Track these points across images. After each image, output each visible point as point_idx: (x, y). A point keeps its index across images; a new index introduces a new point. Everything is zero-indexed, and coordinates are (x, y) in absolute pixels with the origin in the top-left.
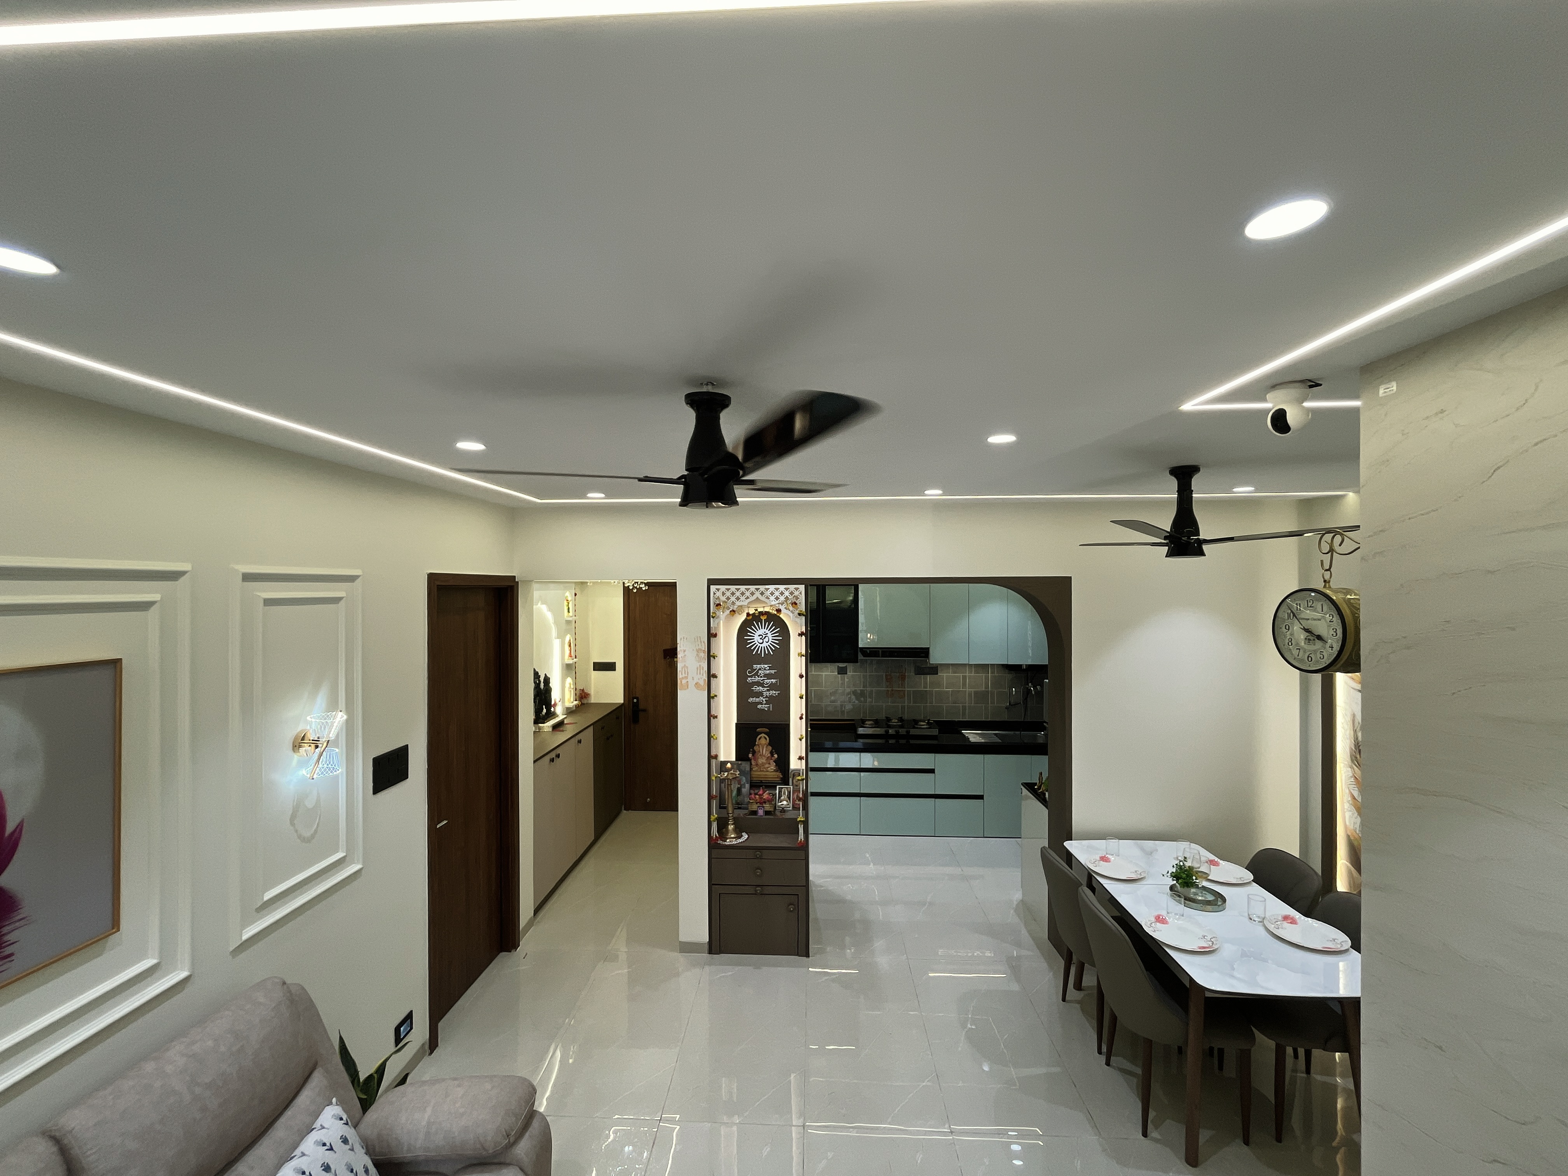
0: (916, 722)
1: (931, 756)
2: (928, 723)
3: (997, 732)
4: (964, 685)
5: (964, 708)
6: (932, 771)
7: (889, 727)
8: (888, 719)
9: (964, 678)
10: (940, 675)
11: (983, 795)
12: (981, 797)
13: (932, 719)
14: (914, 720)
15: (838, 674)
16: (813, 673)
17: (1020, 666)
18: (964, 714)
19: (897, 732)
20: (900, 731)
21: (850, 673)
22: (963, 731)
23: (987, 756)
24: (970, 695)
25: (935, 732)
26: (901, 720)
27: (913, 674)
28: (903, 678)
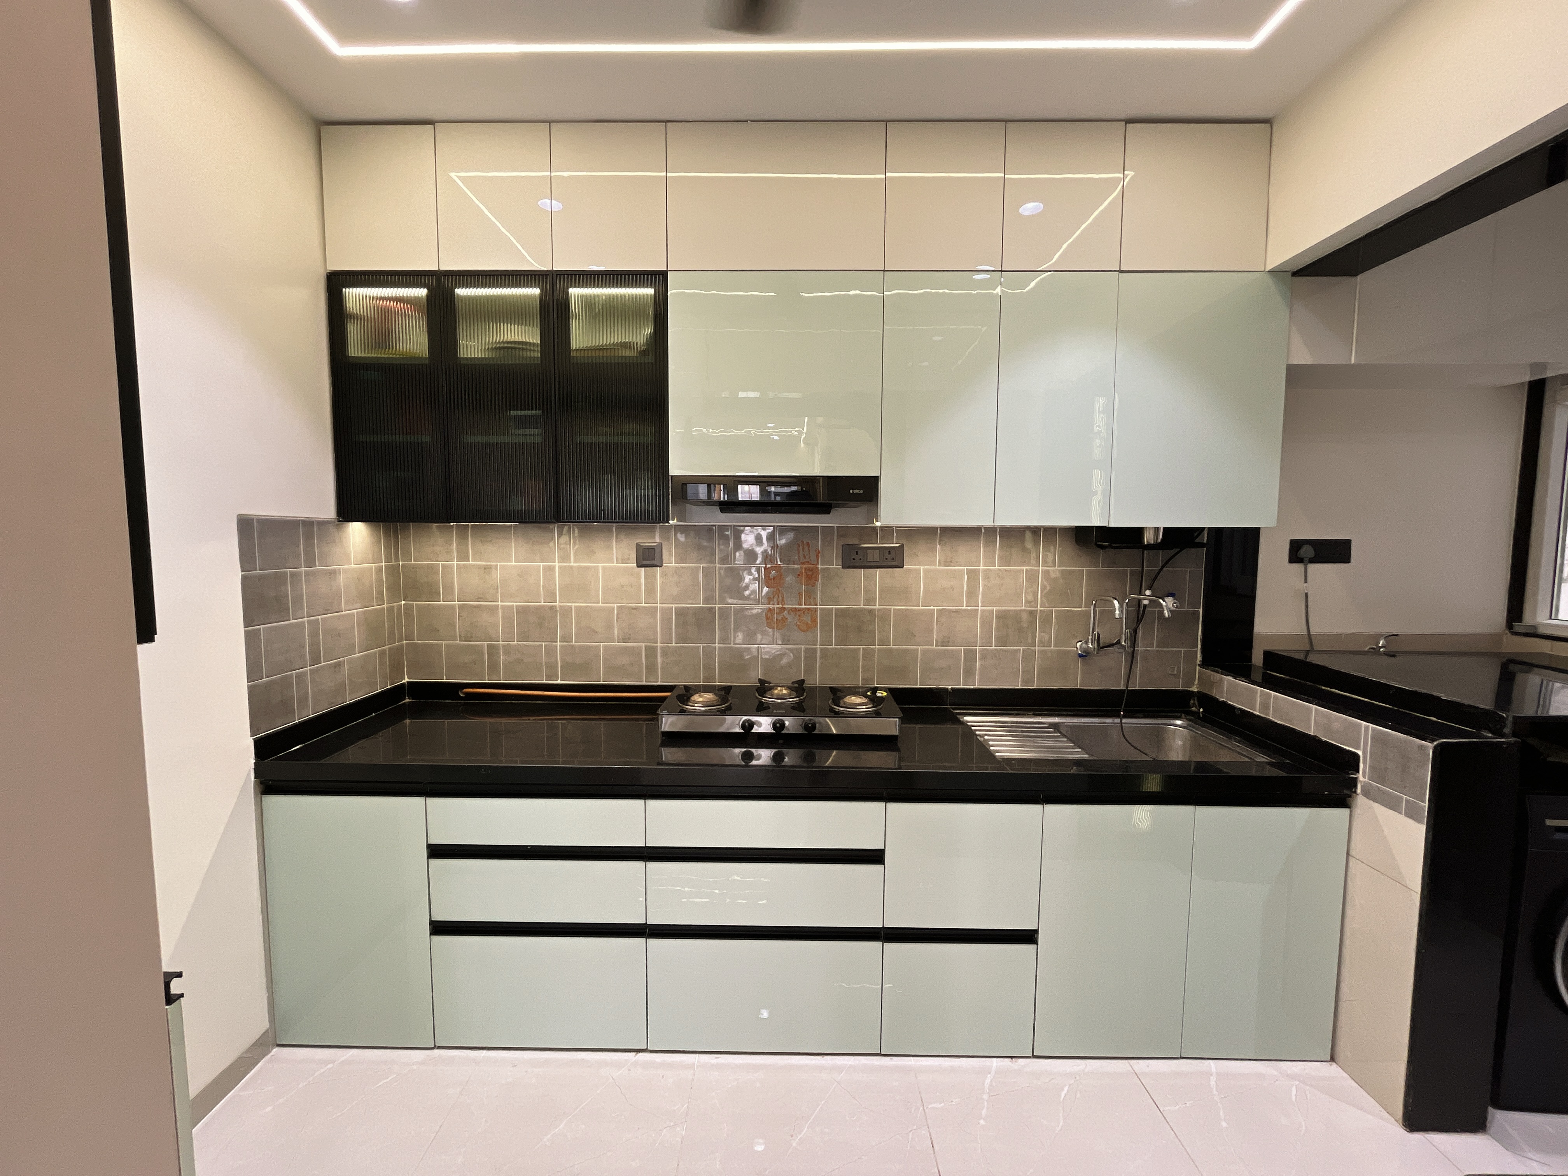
0: (837, 694)
1: (875, 808)
2: (874, 700)
3: (1056, 720)
4: (972, 593)
5: (970, 656)
6: (875, 857)
7: (762, 709)
8: (763, 687)
9: (973, 575)
10: (910, 570)
11: (1036, 931)
12: (1028, 937)
13: (883, 685)
14: (834, 690)
15: (639, 566)
16: (572, 564)
17: (1138, 532)
18: (969, 672)
19: (778, 726)
20: (787, 723)
21: (670, 559)
22: (967, 718)
23: (1050, 808)
24: (986, 623)
25: (890, 726)
26: (799, 687)
27: (836, 566)
28: (811, 575)
